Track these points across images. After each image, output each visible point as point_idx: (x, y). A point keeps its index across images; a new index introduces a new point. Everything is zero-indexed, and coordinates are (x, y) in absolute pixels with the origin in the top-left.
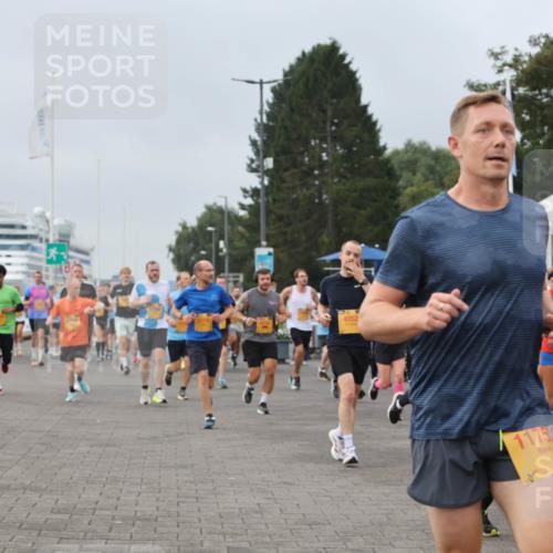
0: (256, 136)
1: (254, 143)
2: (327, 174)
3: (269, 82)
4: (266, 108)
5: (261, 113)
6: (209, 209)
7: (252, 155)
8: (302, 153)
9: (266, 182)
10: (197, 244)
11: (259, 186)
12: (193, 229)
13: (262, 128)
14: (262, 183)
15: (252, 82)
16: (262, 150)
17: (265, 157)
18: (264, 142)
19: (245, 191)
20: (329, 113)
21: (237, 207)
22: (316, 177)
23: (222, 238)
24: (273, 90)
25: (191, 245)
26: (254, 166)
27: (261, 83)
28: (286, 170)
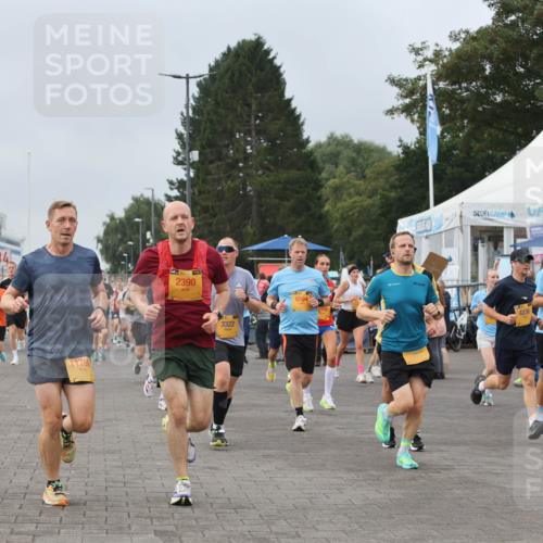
0: (182, 130)
1: (180, 136)
2: (251, 167)
3: (195, 77)
4: (192, 102)
5: (187, 107)
6: (136, 200)
7: (178, 148)
8: (227, 146)
9: (192, 175)
10: (124, 234)
11: (185, 179)
12: (121, 220)
13: (187, 121)
14: (188, 175)
15: (179, 77)
16: (187, 142)
17: (191, 150)
18: (190, 135)
19: (171, 183)
20: (254, 107)
21: (163, 199)
22: (240, 170)
23: (149, 229)
24: (199, 85)
25: (119, 236)
26: (180, 158)
27: (188, 78)
28: (211, 162)
